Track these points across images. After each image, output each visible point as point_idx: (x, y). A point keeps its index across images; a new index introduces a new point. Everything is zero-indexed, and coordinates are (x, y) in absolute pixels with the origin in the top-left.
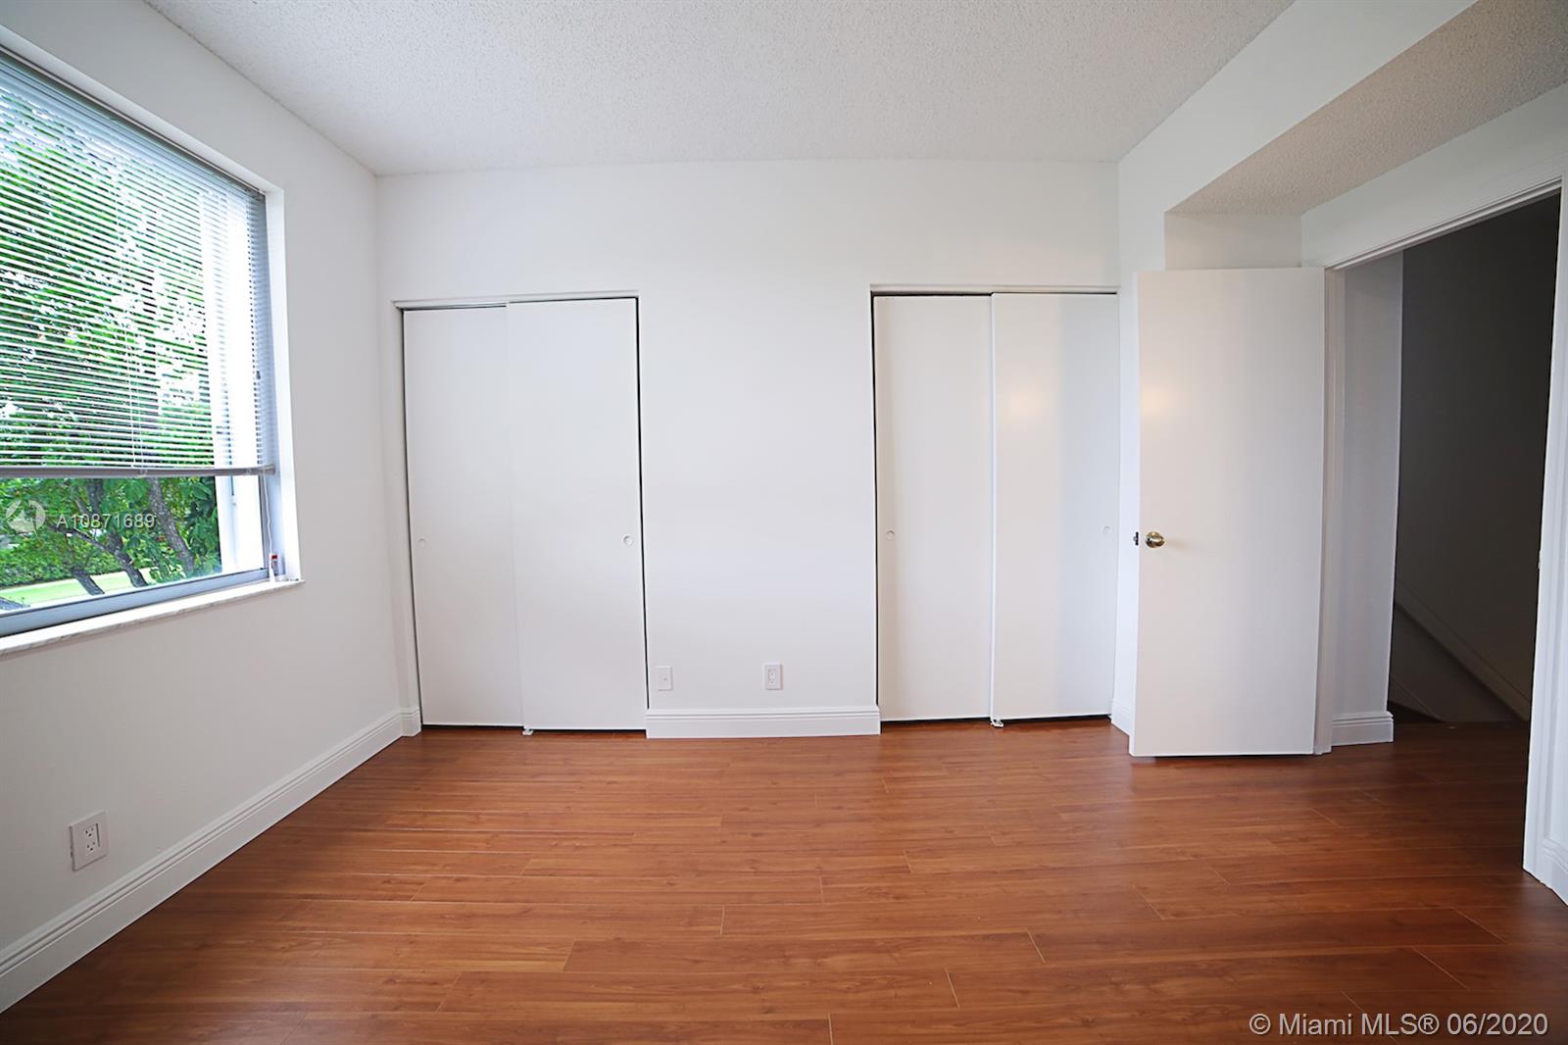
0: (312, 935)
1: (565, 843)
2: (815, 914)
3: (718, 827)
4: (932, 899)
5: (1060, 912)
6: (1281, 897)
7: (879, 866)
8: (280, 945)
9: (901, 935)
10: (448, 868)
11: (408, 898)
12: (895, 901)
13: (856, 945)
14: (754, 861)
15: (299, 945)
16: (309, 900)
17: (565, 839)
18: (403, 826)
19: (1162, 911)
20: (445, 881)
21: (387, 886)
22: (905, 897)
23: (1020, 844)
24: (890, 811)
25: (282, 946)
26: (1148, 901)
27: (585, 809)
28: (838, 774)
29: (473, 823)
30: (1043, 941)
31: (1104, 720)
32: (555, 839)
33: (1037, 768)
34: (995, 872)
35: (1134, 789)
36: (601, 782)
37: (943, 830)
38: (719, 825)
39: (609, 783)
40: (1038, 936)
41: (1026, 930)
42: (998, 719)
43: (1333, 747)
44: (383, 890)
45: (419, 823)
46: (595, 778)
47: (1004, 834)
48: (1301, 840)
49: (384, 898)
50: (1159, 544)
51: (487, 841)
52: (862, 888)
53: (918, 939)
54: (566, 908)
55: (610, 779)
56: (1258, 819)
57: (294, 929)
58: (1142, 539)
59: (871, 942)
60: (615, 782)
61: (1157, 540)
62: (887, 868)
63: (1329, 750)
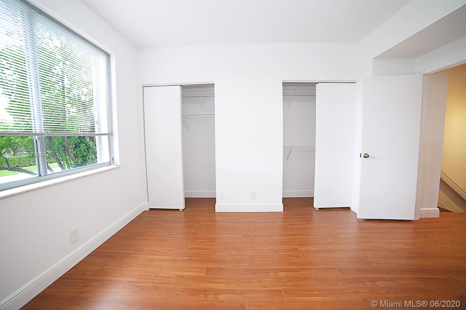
0: (132, 264)
1: (198, 241)
2: (273, 261)
3: (241, 237)
4: (306, 258)
5: (343, 262)
6: (409, 260)
7: (289, 248)
8: (124, 266)
9: (298, 267)
10: (166, 247)
11: (156, 255)
12: (296, 258)
13: (286, 270)
14: (253, 246)
15: (130, 266)
16: (129, 255)
17: (198, 240)
18: (151, 235)
19: (374, 263)
20: (166, 251)
21: (150, 251)
22: (298, 257)
23: (329, 243)
24: (290, 233)
25: (125, 266)
26: (369, 260)
27: (202, 231)
28: (273, 222)
29: (170, 235)
30: (340, 270)
31: (348, 208)
32: (194, 240)
33: (331, 222)
34: (323, 251)
35: (360, 228)
36: (205, 224)
37: (306, 239)
38: (241, 236)
39: (207, 224)
40: (338, 268)
41: (334, 267)
42: (317, 208)
43: (420, 218)
44: (149, 252)
45: (155, 235)
46: (203, 223)
47: (324, 240)
48: (413, 244)
49: (150, 255)
50: (368, 157)
51: (175, 240)
52: (285, 254)
53: (304, 269)
54: (201, 259)
55: (207, 223)
56: (399, 238)
57: (127, 262)
58: (362, 156)
59: (290, 269)
60: (209, 224)
61: (367, 156)
62: (291, 249)
63: (419, 219)
